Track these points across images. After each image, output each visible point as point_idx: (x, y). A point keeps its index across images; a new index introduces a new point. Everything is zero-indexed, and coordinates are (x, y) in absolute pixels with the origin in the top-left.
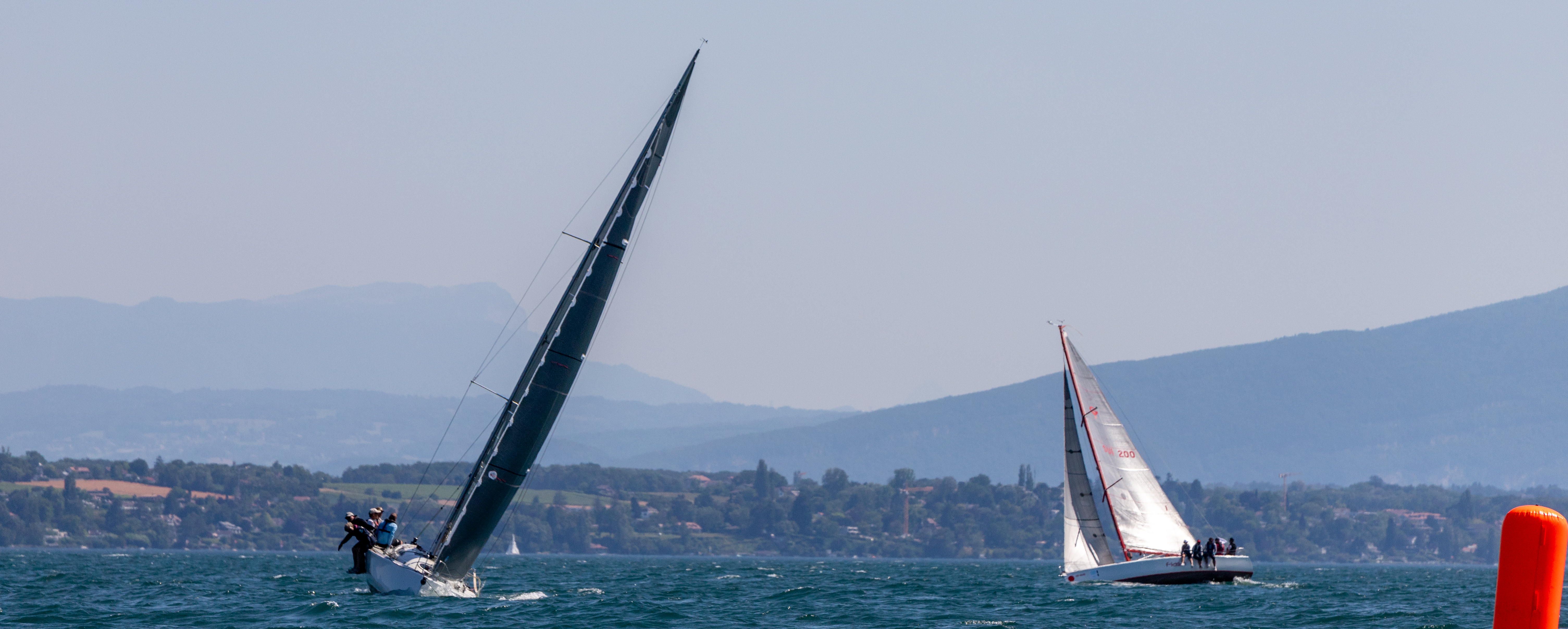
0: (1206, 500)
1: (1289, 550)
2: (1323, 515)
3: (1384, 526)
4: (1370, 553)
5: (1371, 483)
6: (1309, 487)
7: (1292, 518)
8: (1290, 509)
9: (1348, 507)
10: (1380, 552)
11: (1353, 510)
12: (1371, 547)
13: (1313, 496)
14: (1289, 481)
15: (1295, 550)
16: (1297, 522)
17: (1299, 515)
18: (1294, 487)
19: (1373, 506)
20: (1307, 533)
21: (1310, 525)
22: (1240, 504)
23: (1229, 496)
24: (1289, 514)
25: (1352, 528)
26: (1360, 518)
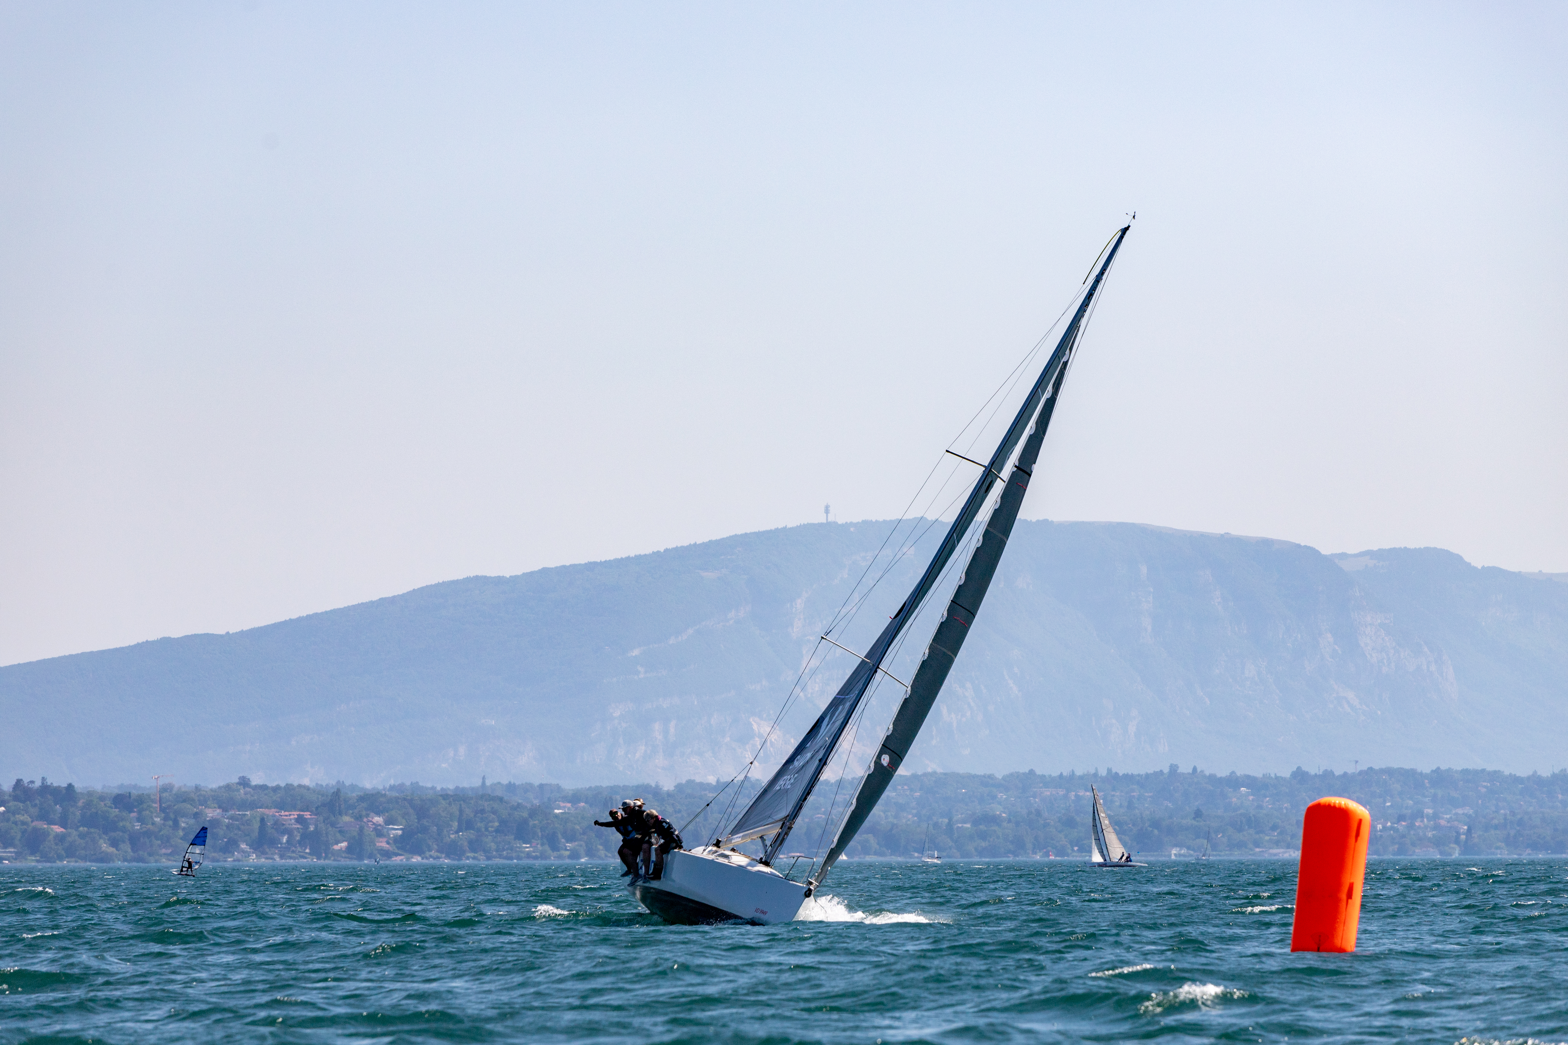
0: (80, 803)
2: (196, 815)
3: (256, 825)
4: (243, 851)
6: (180, 788)
7: (165, 819)
8: (163, 810)
9: (219, 807)
10: (252, 850)
11: (225, 810)
12: (243, 846)
13: (184, 797)
14: (161, 782)
15: (169, 851)
16: (171, 823)
17: (172, 816)
18: (165, 789)
19: (244, 805)
20: (181, 833)
21: (183, 825)
22: (113, 806)
23: (102, 798)
24: (163, 815)
25: (225, 828)
26: (231, 818)
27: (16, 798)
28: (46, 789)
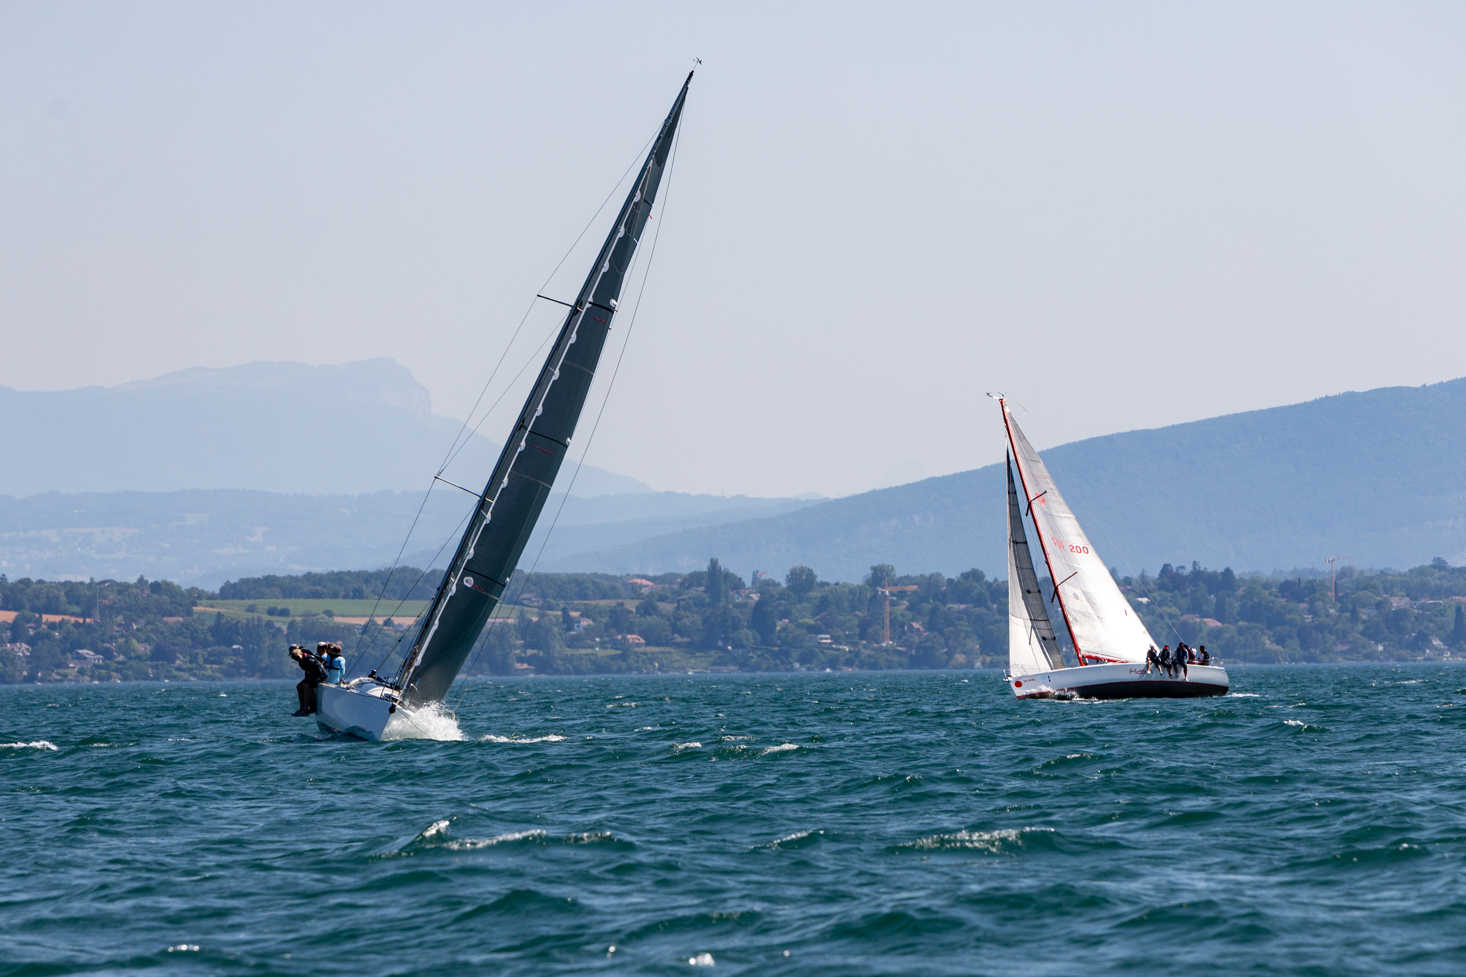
0: (1240, 592)
1: (1340, 648)
2: (1379, 605)
3: (1451, 615)
4: (1436, 649)
5: (1433, 567)
6: (1361, 573)
7: (1342, 610)
8: (1338, 599)
9: (1408, 595)
10: (1446, 647)
11: (1414, 598)
12: (1436, 642)
13: (1366, 584)
14: (1338, 566)
15: (1346, 648)
16: (1348, 614)
17: (1350, 606)
18: (1344, 573)
19: (1436, 593)
20: (1361, 627)
21: (1364, 617)
22: (1280, 595)
23: (1267, 586)
24: (1339, 605)
25: (1413, 619)
26: (1422, 607)
27: (1161, 586)
28: (1198, 575)
